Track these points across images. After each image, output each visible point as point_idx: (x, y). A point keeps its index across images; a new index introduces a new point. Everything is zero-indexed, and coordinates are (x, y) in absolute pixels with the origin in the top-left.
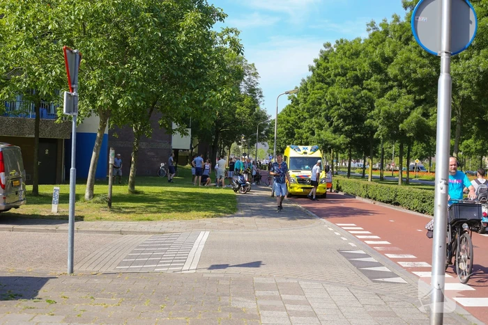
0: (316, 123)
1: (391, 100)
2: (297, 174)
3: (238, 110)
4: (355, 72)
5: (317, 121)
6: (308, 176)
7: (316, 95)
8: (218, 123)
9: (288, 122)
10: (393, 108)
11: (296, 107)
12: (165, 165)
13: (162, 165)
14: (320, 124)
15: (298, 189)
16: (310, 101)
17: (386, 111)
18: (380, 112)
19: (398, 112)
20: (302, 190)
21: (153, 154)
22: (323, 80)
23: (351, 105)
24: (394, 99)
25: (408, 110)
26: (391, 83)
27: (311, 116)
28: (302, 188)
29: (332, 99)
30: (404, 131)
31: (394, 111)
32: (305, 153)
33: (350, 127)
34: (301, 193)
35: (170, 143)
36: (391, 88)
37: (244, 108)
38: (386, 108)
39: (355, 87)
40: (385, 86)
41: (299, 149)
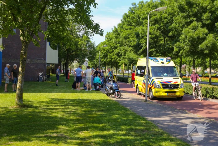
0: (123, 49)
1: (193, 29)
2: (160, 80)
3: (80, 43)
4: (156, 16)
5: (124, 48)
6: (170, 82)
7: (126, 33)
8: (69, 50)
9: (104, 50)
10: (194, 34)
11: (109, 41)
12: (42, 74)
13: (40, 74)
14: (125, 50)
15: (163, 93)
16: (123, 36)
17: (191, 36)
18: (186, 37)
19: (198, 38)
20: (166, 94)
21: (34, 67)
22: (131, 24)
23: (155, 36)
24: (195, 29)
25: (205, 35)
26: (192, 18)
27: (121, 46)
28: (166, 92)
29: (143, 33)
30: (202, 50)
31: (196, 36)
32: (163, 63)
33: (153, 49)
34: (165, 96)
35: (45, 60)
36: (192, 21)
37: (83, 42)
38: (191, 34)
39: (156, 25)
40: (189, 20)
41: (157, 60)
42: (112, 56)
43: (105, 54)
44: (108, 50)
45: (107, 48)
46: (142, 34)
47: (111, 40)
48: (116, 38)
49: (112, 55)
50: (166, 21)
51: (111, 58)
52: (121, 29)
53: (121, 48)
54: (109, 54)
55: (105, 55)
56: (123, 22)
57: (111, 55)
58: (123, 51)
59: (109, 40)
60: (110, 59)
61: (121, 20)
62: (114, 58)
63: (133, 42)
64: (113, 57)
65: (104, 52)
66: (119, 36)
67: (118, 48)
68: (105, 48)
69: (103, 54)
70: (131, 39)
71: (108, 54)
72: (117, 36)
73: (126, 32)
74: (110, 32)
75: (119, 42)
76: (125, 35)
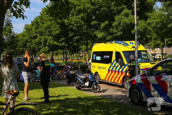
1: (125, 16)
4: (80, 7)
9: (23, 40)
23: (80, 24)
31: (128, 22)
32: (133, 47)
38: (124, 20)
39: (80, 15)
41: (127, 44)
43: (24, 43)
44: (27, 40)
45: (26, 38)
46: (67, 23)
47: (30, 31)
48: (36, 28)
50: (90, 11)
51: (30, 46)
52: (41, 20)
53: (41, 37)
56: (42, 14)
57: (30, 44)
58: (44, 40)
59: (28, 31)
61: (40, 13)
62: (33, 47)
63: (54, 32)
65: (23, 42)
66: (39, 27)
67: (38, 38)
68: (24, 38)
70: (53, 29)
72: (37, 27)
73: (47, 23)
74: (27, 25)
75: (39, 32)
76: (47, 26)
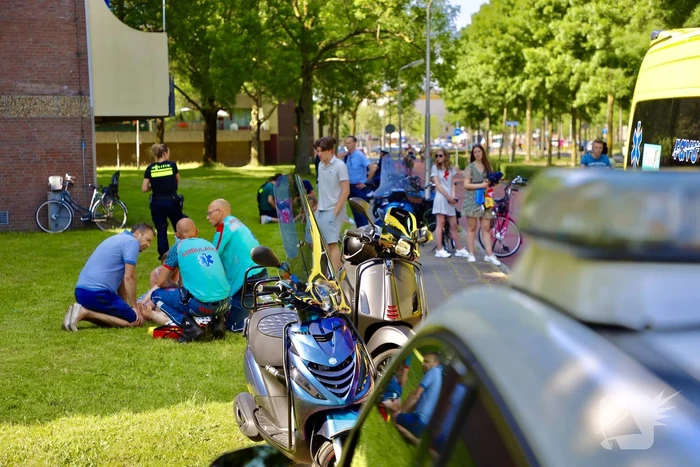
12: (68, 185)
13: (55, 184)
42: (544, 60)
43: (506, 50)
44: (527, 31)
49: (547, 53)
51: (541, 69)
54: (532, 50)
55: (508, 59)
57: (540, 52)
60: (536, 74)
62: (559, 73)
64: (552, 66)
65: (500, 43)
69: (498, 53)
71: (527, 52)
